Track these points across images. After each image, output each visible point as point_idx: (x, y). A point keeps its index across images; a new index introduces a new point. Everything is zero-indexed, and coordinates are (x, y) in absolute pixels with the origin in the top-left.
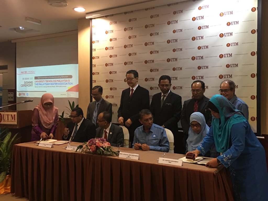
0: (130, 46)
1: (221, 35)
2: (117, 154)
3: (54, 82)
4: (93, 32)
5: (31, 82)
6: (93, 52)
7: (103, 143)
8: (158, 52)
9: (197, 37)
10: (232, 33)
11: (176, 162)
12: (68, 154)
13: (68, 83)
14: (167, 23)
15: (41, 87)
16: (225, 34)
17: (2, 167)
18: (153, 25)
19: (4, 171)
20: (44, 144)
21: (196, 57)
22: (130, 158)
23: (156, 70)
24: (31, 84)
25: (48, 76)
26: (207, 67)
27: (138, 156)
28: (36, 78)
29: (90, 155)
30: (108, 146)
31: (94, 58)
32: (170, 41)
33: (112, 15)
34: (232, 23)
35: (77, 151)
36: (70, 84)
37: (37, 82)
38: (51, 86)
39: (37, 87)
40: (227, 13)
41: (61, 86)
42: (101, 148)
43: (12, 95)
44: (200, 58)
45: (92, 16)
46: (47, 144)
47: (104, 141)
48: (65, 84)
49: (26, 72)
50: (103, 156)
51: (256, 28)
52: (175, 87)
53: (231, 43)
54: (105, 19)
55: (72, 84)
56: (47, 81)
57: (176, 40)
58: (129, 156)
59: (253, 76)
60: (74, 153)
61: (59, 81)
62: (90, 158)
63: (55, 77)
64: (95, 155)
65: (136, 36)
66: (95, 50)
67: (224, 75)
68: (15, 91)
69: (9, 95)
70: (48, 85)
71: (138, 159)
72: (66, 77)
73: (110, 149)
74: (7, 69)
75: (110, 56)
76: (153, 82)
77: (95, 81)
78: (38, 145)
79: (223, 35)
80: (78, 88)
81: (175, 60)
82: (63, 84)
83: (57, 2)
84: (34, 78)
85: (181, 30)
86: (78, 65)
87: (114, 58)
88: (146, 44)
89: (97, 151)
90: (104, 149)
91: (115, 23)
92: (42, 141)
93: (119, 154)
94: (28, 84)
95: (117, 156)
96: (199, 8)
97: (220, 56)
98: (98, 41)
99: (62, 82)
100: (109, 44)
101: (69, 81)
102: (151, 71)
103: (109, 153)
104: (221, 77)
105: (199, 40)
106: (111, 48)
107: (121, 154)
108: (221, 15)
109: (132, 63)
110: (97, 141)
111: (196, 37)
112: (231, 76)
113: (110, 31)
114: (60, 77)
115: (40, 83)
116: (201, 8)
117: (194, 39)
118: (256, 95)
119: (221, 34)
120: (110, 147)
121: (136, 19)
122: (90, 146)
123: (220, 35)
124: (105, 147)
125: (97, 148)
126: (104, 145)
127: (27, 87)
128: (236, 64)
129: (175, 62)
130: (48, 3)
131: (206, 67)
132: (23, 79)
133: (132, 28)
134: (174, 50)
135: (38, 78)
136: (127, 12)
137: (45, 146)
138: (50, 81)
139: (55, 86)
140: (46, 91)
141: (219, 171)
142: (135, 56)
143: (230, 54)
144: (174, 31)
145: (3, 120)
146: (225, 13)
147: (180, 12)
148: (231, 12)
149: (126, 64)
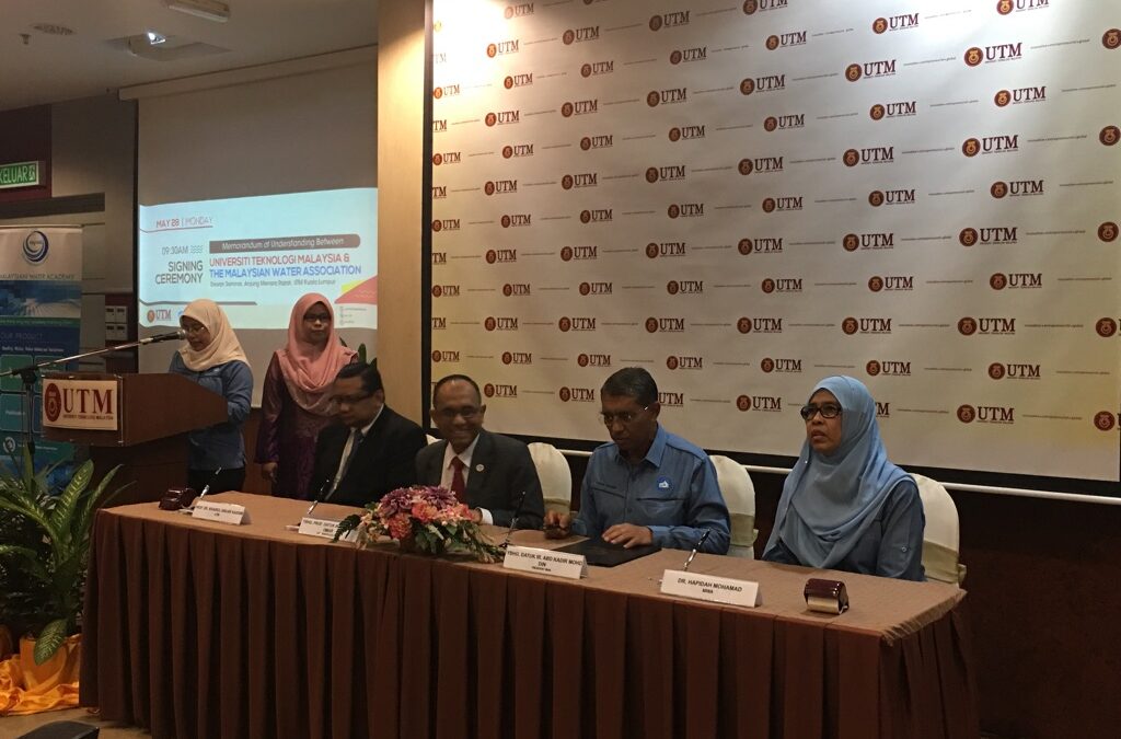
0: (588, 108)
1: (973, 57)
2: (499, 556)
3: (288, 265)
4: (435, 53)
5: (197, 265)
6: (435, 136)
7: (439, 508)
8: (701, 131)
9: (869, 66)
10: (1019, 45)
11: (732, 588)
12: (302, 551)
13: (343, 267)
14: (742, 8)
15: (234, 284)
16: (988, 49)
17: (51, 603)
18: (685, 17)
19: (62, 617)
20: (214, 510)
21: (863, 151)
22: (547, 572)
23: (694, 209)
24: (193, 272)
25: (263, 240)
26: (910, 196)
27: (578, 563)
28: (216, 247)
29: (390, 556)
30: (462, 522)
31: (440, 160)
32: (752, 84)
34: (1021, 2)
35: (342, 538)
36: (351, 269)
37: (218, 262)
38: (276, 279)
39: (218, 285)
41: (313, 282)
42: (433, 529)
43: (122, 318)
44: (880, 155)
46: (224, 511)
47: (448, 501)
48: (330, 270)
49: (176, 222)
50: (440, 560)
52: (773, 284)
53: (1015, 91)
55: (358, 270)
56: (260, 260)
57: (780, 81)
58: (545, 561)
59: (1106, 232)
60: (327, 547)
61: (308, 260)
62: (388, 569)
63: (291, 243)
64: (407, 556)
65: (610, 66)
66: (444, 125)
67: (982, 230)
68: (131, 300)
69: (109, 317)
70: (262, 278)
71: (581, 578)
72: (336, 242)
73: (468, 534)
74: (103, 210)
75: (504, 151)
76: (678, 260)
77: (443, 258)
78: (191, 514)
79: (980, 54)
80: (379, 291)
81: (771, 166)
82: (323, 270)
84: (207, 247)
85: (802, 37)
86: (374, 190)
87: (521, 158)
88: (653, 99)
89: (417, 539)
90: (443, 530)
91: (526, 8)
92: (207, 494)
93: (504, 555)
94: (185, 272)
95: (496, 561)
97: (965, 145)
98: (457, 89)
99: (319, 264)
100: (499, 101)
101: (347, 258)
102: (674, 212)
103: (463, 549)
104: (968, 237)
105: (874, 80)
106: (511, 116)
107: (511, 553)
109: (593, 179)
111: (866, 65)
112: (1011, 235)
113: (505, 46)
114: (311, 243)
115: (232, 268)
117: (854, 73)
118: (1118, 316)
119: (973, 49)
120: (468, 525)
122: (389, 517)
123: (967, 55)
124: (449, 525)
125: (418, 525)
126: (445, 514)
127: (181, 286)
128: (1034, 182)
129: (776, 174)
131: (903, 196)
132: (166, 250)
133: (595, 32)
134: (771, 122)
135: (224, 246)
137: (216, 518)
138: (270, 260)
139: (293, 279)
140: (254, 303)
141: (913, 631)
142: (607, 150)
143: (1011, 139)
144: (773, 40)
145: (63, 412)
149: (567, 183)
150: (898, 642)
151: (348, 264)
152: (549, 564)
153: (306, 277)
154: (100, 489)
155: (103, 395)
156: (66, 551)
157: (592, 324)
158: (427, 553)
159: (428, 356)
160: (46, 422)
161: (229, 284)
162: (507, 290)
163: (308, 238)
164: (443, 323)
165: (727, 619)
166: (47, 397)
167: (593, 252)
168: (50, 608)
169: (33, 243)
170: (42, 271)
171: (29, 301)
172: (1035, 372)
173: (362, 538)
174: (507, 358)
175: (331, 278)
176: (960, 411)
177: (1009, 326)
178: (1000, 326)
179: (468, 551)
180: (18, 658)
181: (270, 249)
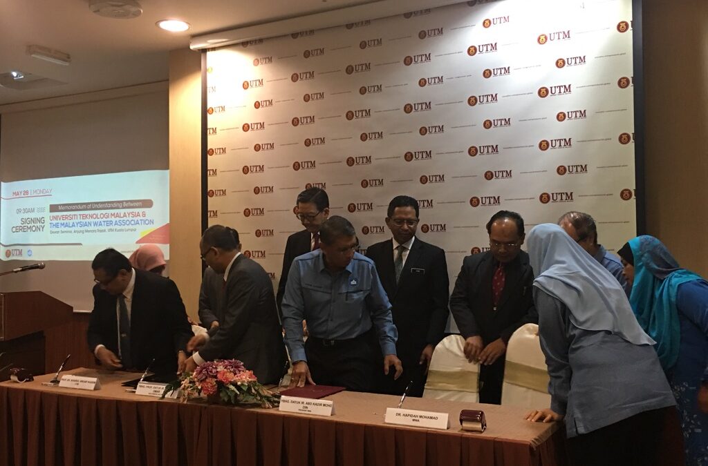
0: (309, 121)
1: (543, 93)
2: (275, 404)
3: (104, 219)
4: (208, 86)
5: (41, 220)
6: (210, 138)
7: (235, 374)
8: (380, 135)
9: (482, 97)
10: (570, 86)
11: (431, 418)
12: (139, 406)
13: (141, 220)
14: (403, 62)
15: (67, 232)
20: (74, 381)
21: (480, 147)
22: (309, 413)
23: (377, 182)
24: (38, 224)
25: (87, 204)
27: (329, 406)
28: (54, 208)
29: (201, 407)
30: (250, 382)
31: (212, 152)
32: (411, 107)
33: (261, 41)
34: (570, 60)
35: (166, 396)
36: (147, 222)
37: (56, 218)
38: (96, 228)
39: (55, 232)
40: (556, 36)
41: (121, 230)
42: (232, 387)
44: (490, 149)
45: (206, 42)
46: (82, 381)
47: (240, 369)
48: (133, 222)
49: (26, 192)
50: (236, 408)
51: (630, 74)
52: (428, 227)
53: (568, 113)
54: (240, 50)
55: (152, 222)
56: (85, 217)
57: (428, 106)
58: (307, 405)
59: (625, 195)
60: (157, 402)
61: (118, 215)
62: (201, 415)
63: (106, 205)
64: (213, 406)
65: (322, 95)
66: (214, 131)
67: (553, 194)
70: (86, 228)
71: (332, 415)
72: (137, 204)
73: (255, 390)
75: (255, 147)
76: (369, 214)
77: (215, 214)
79: (547, 91)
81: (424, 156)
82: (128, 223)
83: (114, 3)
84: (48, 209)
85: (441, 80)
86: (168, 172)
87: (266, 152)
88: (350, 116)
89: (221, 395)
90: (239, 388)
91: (267, 60)
93: (279, 402)
94: (33, 224)
95: (274, 407)
96: (484, 23)
97: (540, 144)
98: (223, 108)
99: (125, 218)
100: (251, 116)
101: (144, 215)
102: (365, 184)
103: (251, 400)
104: (544, 198)
105: (485, 106)
106: (259, 126)
107: (284, 401)
108: (542, 40)
109: (313, 164)
110: (220, 368)
111: (480, 97)
112: (570, 197)
113: (254, 83)
114: (120, 205)
115: (65, 221)
116: (490, 22)
117: (473, 101)
119: (543, 88)
120: (254, 384)
121: (322, 51)
122: (201, 381)
123: (540, 91)
124: (242, 384)
125: (221, 385)
126: (239, 378)
127: (29, 234)
128: (582, 166)
129: (426, 162)
130: (90, 6)
131: (505, 174)
132: (19, 211)
133: (312, 75)
134: (423, 130)
135: (60, 208)
136: (298, 34)
137: (76, 387)
138: (92, 216)
139: (107, 228)
140: (80, 244)
142: (322, 146)
143: (567, 140)
144: (423, 81)
146: (552, 35)
147: (437, 32)
148: (566, 33)
149: (297, 166)
151: (143, 218)
152: (310, 407)
153: (118, 227)
163: (119, 202)
165: (430, 438)
173: (181, 395)
175: (134, 227)
179: (255, 401)
181: (91, 209)
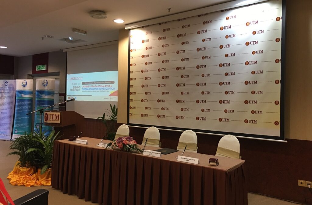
0: (164, 54)
1: (247, 44)
3: (99, 87)
4: (131, 41)
5: (79, 87)
6: (131, 60)
7: (129, 141)
8: (188, 59)
9: (225, 46)
10: (257, 41)
11: (193, 160)
12: (99, 150)
14: (197, 33)
15: (87, 91)
17: (45, 161)
18: (185, 35)
19: (47, 164)
20: (80, 141)
21: (223, 64)
23: (187, 76)
25: (94, 82)
26: (234, 74)
27: (160, 154)
28: (83, 83)
29: (118, 152)
30: (134, 144)
32: (199, 49)
33: (148, 26)
34: (258, 32)
35: (108, 148)
36: (112, 89)
37: (84, 87)
38: (96, 90)
41: (104, 91)
42: (128, 146)
43: (63, 99)
44: (227, 65)
45: (130, 27)
47: (131, 140)
49: (75, 78)
50: (129, 153)
51: (280, 37)
52: (204, 92)
53: (256, 51)
54: (142, 29)
55: (114, 89)
56: (93, 86)
57: (205, 49)
59: (277, 82)
61: (103, 86)
63: (100, 83)
64: (122, 152)
65: (168, 45)
66: (132, 58)
67: (250, 81)
68: (65, 95)
70: (93, 90)
71: (160, 157)
72: (109, 82)
73: (135, 147)
74: (59, 75)
75: (146, 63)
77: (132, 86)
78: (75, 142)
79: (249, 43)
80: (119, 93)
81: (203, 67)
82: (106, 89)
83: (98, 14)
84: (81, 84)
85: (210, 39)
86: (117, 71)
87: (149, 65)
88: (178, 52)
89: (124, 148)
90: (130, 146)
91: (150, 33)
92: (79, 137)
94: (77, 89)
95: (141, 153)
96: (227, 18)
97: (246, 63)
98: (135, 50)
99: (105, 87)
100: (145, 53)
101: (112, 86)
104: (246, 83)
105: (226, 49)
106: (147, 56)
107: (145, 151)
109: (165, 70)
112: (256, 82)
113: (146, 41)
115: (87, 88)
116: (229, 18)
117: (221, 47)
118: (279, 100)
120: (136, 145)
121: (169, 29)
122: (118, 143)
123: (246, 43)
124: (131, 145)
125: (124, 145)
126: (130, 143)
127: (75, 92)
128: (261, 71)
129: (204, 69)
130: (90, 15)
131: (232, 74)
132: (73, 84)
133: (165, 38)
134: (203, 57)
135: (85, 83)
136: (161, 23)
137: (81, 143)
138: (95, 86)
139: (100, 90)
140: (91, 96)
141: (233, 170)
142: (168, 63)
143: (256, 61)
144: (204, 40)
145: (48, 119)
146: (252, 22)
147: (209, 22)
148: (257, 21)
149: (159, 70)
150: (230, 173)
151: (112, 87)
152: (153, 154)
153: (103, 90)
154: (56, 136)
155: (57, 116)
156: (48, 150)
157: (164, 101)
158: (126, 151)
159: (129, 108)
160: (45, 121)
161: (86, 91)
162: (146, 93)
163: (103, 82)
164: (132, 100)
165: (192, 166)
166: (45, 116)
167: (165, 85)
168: (44, 162)
169: (44, 82)
170: (46, 89)
171: (43, 95)
172: (261, 112)
173: (112, 148)
174: (146, 108)
175: (108, 90)
176: (245, 121)
177: (256, 102)
178: (254, 102)
179: (135, 151)
180: (37, 173)
181: (95, 84)
